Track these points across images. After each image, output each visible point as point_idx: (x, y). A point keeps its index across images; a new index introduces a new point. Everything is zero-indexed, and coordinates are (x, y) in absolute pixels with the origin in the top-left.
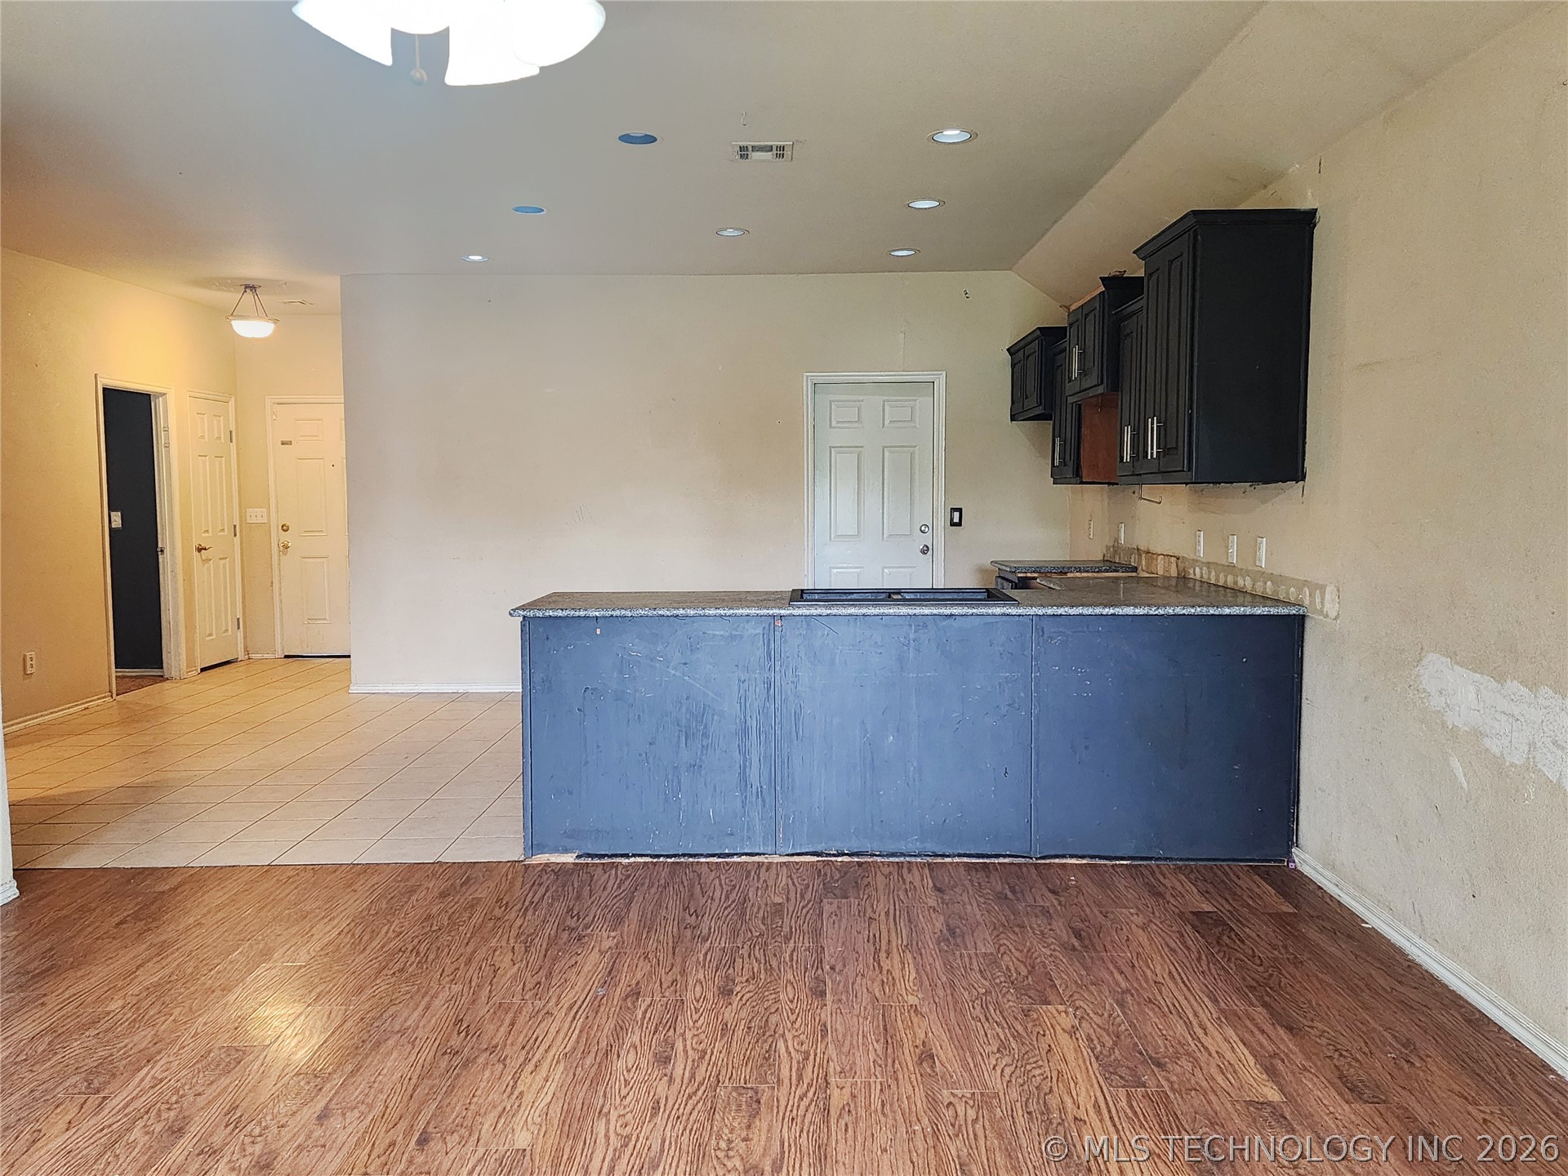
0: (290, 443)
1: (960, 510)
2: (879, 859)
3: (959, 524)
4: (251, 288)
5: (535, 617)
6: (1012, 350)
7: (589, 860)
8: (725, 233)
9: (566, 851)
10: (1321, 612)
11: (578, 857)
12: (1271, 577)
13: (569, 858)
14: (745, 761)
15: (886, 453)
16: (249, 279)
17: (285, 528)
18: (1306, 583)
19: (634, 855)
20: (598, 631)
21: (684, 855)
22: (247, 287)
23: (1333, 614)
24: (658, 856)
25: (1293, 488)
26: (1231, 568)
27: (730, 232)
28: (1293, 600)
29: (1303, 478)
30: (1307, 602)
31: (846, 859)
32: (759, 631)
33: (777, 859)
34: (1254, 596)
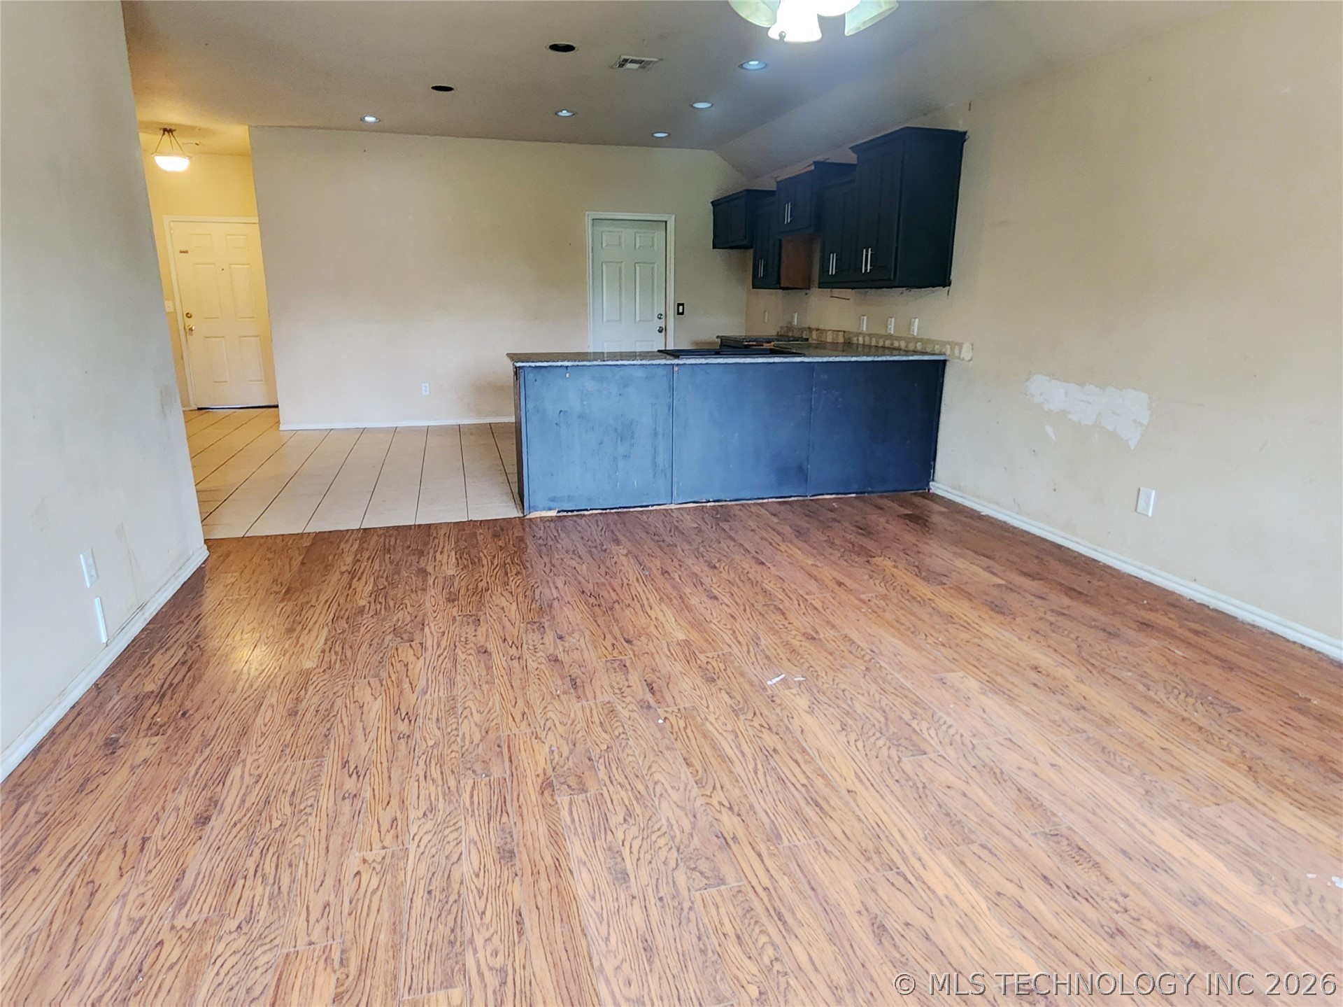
0: (186, 252)
1: (683, 305)
2: (729, 503)
3: (682, 313)
4: (168, 131)
5: (530, 367)
6: (714, 203)
7: (565, 514)
8: (560, 114)
9: (550, 509)
10: (959, 358)
11: (559, 512)
12: (921, 340)
13: (553, 513)
14: (655, 452)
15: (638, 268)
16: (166, 124)
17: (189, 316)
18: (948, 343)
19: (591, 509)
20: (568, 375)
21: (620, 508)
22: (165, 130)
23: (967, 358)
24: (606, 509)
25: (941, 292)
26: (890, 336)
27: (564, 113)
28: (937, 352)
29: (949, 285)
30: (948, 352)
31: (712, 504)
32: (665, 373)
33: (673, 506)
34: (907, 351)
